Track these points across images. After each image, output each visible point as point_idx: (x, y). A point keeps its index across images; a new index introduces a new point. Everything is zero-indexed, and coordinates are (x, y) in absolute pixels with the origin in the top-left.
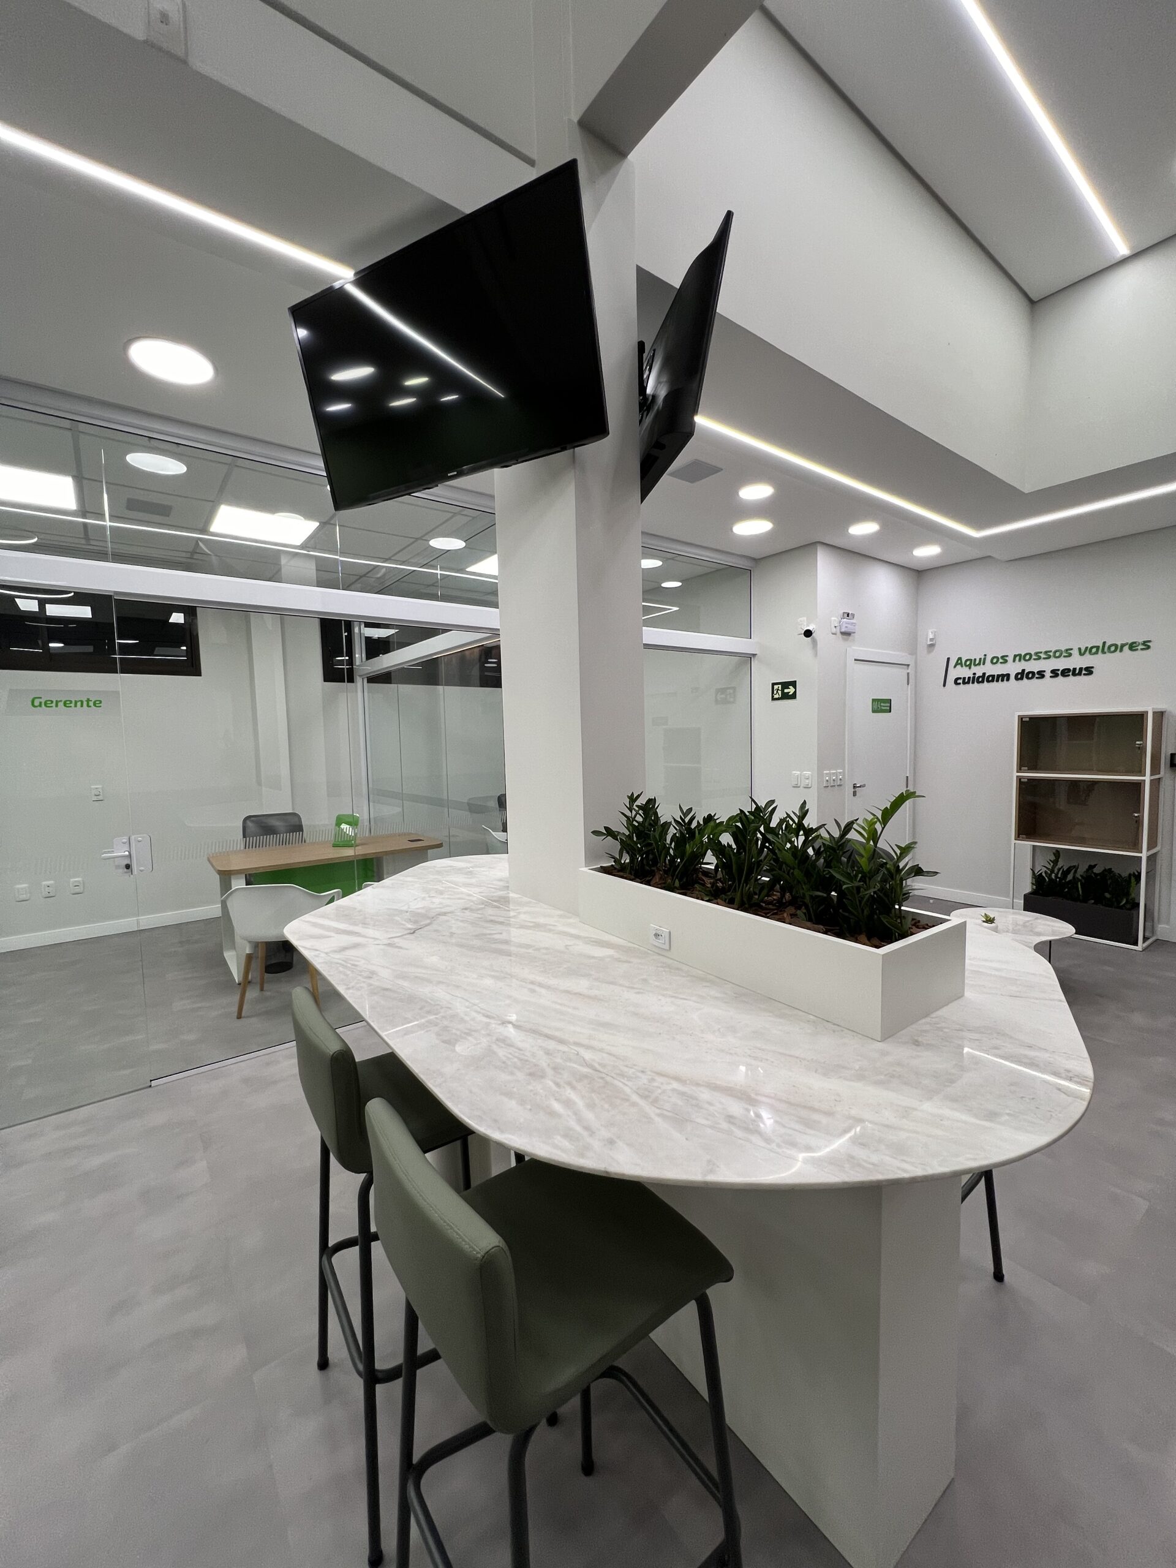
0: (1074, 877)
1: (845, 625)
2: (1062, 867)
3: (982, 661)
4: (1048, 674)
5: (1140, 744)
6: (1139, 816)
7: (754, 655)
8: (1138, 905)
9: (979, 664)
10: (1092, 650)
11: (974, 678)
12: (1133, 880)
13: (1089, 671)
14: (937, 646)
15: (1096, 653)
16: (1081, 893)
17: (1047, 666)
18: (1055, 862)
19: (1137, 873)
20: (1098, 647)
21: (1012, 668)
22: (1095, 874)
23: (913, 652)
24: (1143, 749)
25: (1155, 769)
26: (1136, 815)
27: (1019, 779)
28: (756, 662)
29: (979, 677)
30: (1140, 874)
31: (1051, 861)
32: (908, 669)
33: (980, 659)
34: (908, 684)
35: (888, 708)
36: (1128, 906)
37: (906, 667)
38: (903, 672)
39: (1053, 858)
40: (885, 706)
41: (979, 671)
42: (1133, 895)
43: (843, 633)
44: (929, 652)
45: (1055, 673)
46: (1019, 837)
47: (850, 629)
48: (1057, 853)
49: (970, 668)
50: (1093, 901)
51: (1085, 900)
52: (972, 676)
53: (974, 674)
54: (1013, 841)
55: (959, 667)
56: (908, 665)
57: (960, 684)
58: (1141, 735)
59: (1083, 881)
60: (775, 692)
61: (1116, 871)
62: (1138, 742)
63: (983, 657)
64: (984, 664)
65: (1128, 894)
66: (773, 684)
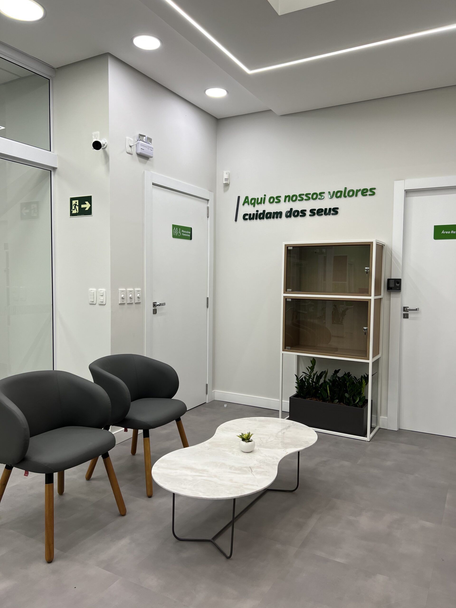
0: (325, 381)
1: (140, 147)
2: (316, 372)
3: (263, 201)
4: (308, 213)
5: (368, 270)
6: (367, 330)
7: (55, 169)
8: (367, 401)
9: (261, 203)
10: (337, 194)
11: (257, 214)
12: (364, 381)
13: (335, 211)
14: (230, 185)
15: (340, 197)
16: (329, 394)
17: (307, 206)
18: (312, 368)
19: (366, 376)
20: (341, 192)
21: (284, 207)
22: (338, 377)
23: (212, 189)
24: (369, 273)
25: (378, 292)
26: (365, 328)
27: (286, 299)
28: (56, 175)
29: (261, 214)
30: (368, 376)
31: (309, 367)
32: (208, 203)
33: (262, 198)
34: (208, 217)
35: (189, 236)
36: (360, 404)
37: (206, 201)
38: (203, 205)
39: (311, 365)
40: (186, 233)
41: (260, 208)
42: (364, 395)
43: (140, 155)
44: (225, 191)
45: (313, 212)
46: (285, 348)
47: (146, 152)
48: (314, 361)
49: (254, 206)
50: (337, 400)
51: (332, 400)
52: (255, 213)
53: (257, 211)
54: (282, 352)
55: (246, 205)
56: (208, 200)
57: (247, 219)
58: (368, 263)
59: (331, 384)
60: (73, 208)
61: (353, 374)
62: (366, 268)
63: (263, 197)
64: (264, 203)
65: (360, 393)
66: (72, 199)
